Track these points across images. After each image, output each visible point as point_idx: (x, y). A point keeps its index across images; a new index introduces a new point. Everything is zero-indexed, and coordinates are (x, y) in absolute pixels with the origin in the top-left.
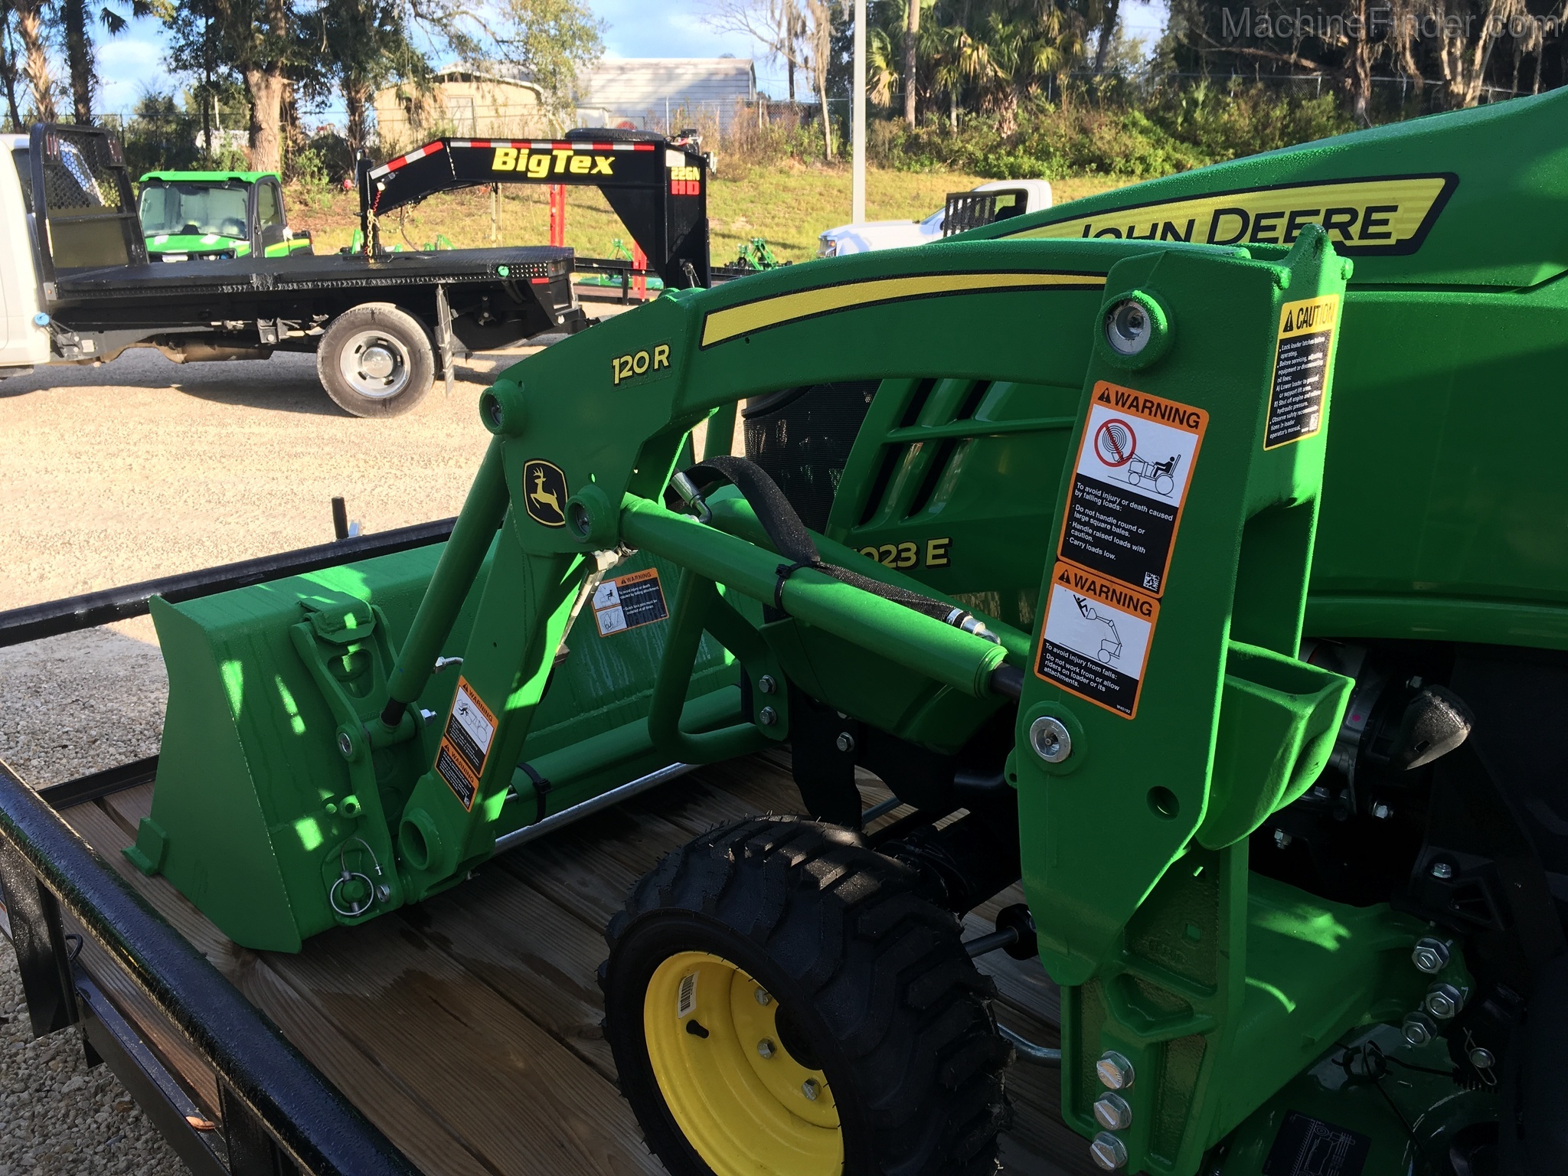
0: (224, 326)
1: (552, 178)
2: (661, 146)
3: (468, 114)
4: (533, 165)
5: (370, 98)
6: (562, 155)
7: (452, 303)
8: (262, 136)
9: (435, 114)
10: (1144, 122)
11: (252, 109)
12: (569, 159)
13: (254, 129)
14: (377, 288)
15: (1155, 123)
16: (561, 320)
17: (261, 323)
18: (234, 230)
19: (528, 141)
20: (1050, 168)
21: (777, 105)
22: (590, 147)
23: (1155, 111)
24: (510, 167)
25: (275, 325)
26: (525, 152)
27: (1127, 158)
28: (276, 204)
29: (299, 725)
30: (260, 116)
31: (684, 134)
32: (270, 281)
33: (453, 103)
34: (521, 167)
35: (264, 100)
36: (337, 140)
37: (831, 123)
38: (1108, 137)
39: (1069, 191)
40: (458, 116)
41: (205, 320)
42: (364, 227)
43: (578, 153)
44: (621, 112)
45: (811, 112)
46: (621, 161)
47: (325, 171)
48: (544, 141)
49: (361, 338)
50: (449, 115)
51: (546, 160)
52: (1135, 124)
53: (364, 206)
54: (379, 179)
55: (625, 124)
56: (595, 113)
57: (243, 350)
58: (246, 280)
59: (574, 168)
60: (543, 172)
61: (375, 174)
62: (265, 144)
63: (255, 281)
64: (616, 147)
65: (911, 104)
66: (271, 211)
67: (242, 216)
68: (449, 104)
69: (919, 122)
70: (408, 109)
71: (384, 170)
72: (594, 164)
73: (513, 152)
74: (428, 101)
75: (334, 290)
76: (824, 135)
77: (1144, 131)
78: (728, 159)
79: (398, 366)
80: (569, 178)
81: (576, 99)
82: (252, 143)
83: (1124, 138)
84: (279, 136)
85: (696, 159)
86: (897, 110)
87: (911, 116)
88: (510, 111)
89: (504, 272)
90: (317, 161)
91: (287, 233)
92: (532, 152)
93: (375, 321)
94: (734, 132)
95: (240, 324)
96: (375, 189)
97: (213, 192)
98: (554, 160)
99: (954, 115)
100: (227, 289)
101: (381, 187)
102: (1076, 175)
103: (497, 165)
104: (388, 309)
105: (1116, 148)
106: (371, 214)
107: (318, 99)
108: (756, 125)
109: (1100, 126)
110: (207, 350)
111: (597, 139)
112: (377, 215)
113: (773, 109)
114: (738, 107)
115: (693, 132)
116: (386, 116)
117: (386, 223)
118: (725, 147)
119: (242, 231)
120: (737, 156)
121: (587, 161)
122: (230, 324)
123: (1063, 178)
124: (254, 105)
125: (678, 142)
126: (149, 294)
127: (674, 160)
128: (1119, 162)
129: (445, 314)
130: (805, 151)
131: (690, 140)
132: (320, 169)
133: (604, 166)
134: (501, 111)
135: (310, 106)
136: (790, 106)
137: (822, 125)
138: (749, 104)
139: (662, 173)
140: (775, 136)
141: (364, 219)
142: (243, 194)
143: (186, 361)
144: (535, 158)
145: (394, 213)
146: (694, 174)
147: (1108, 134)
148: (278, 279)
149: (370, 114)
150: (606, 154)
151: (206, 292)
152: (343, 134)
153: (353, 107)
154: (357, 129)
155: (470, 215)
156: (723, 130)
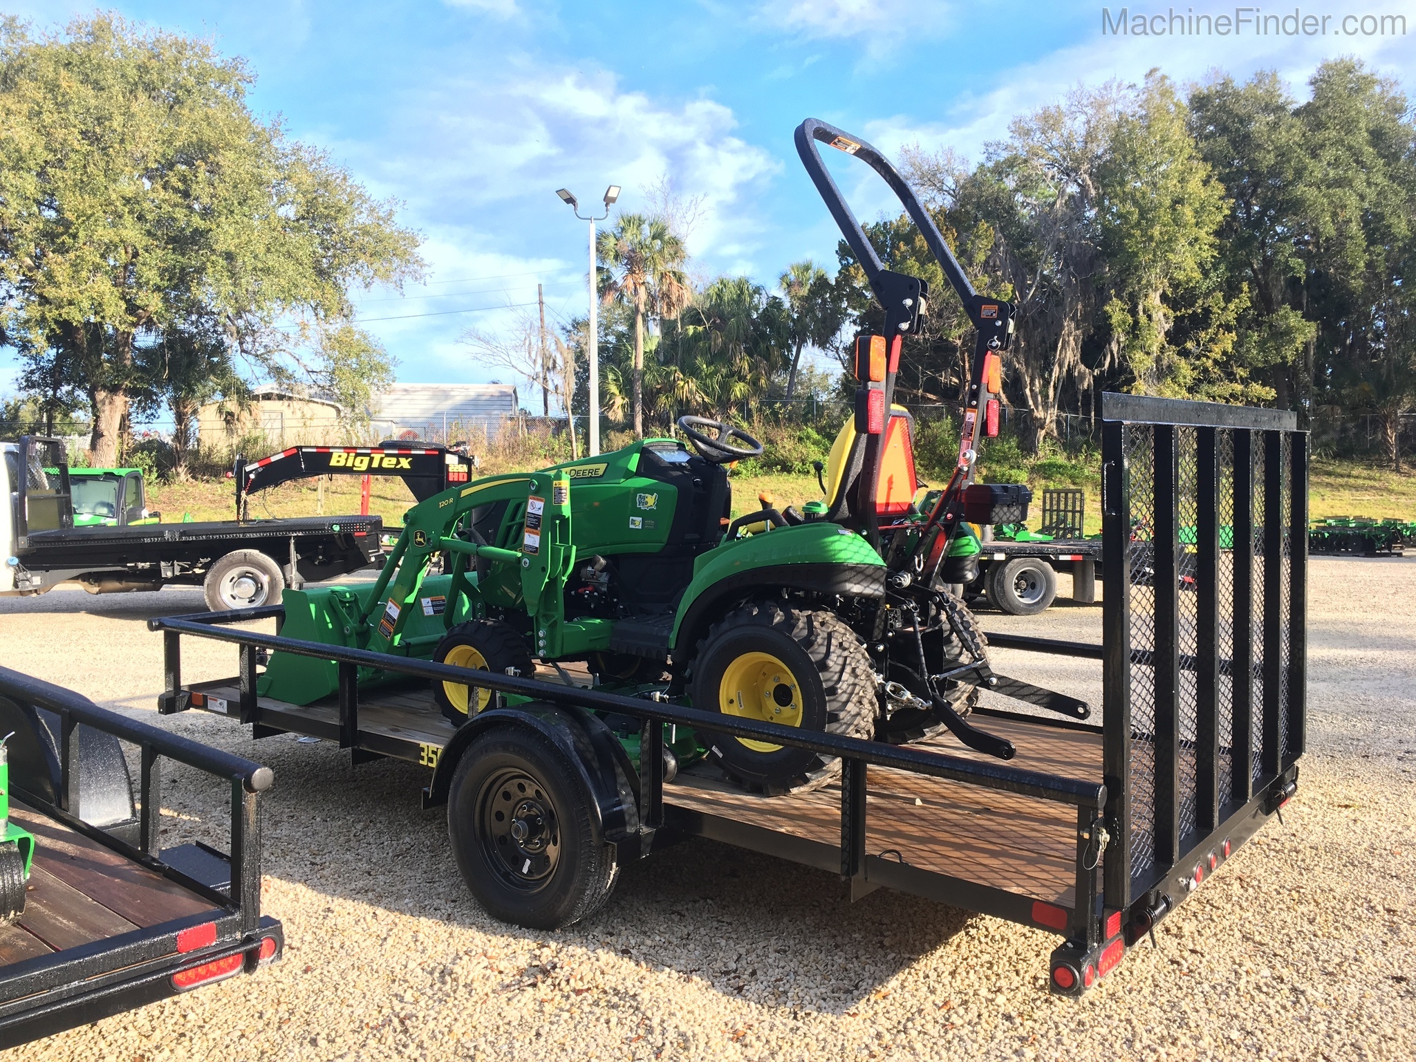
0: (136, 566)
1: (371, 471)
2: (443, 452)
3: (277, 424)
4: (357, 463)
5: (195, 412)
6: (377, 457)
7: (297, 551)
8: (102, 441)
9: (249, 425)
10: (815, 436)
11: (96, 421)
12: (382, 459)
13: (97, 435)
14: (250, 539)
15: (824, 437)
16: (373, 559)
17: (163, 564)
18: (105, 511)
19: (356, 448)
20: (746, 469)
21: (534, 420)
22: (396, 452)
23: (824, 428)
24: (342, 464)
25: (173, 565)
26: (352, 455)
27: (803, 462)
28: (138, 493)
29: (330, 626)
30: (103, 426)
31: (458, 445)
32: (177, 535)
33: (266, 416)
34: (349, 464)
35: (107, 413)
36: (162, 445)
37: (577, 434)
38: (788, 447)
39: (760, 485)
40: (269, 426)
41: (123, 562)
42: (238, 502)
43: (388, 455)
44: (404, 422)
45: (561, 425)
46: (416, 460)
47: (155, 469)
48: (365, 448)
49: (235, 572)
50: (261, 425)
51: (366, 460)
52: (808, 438)
53: (239, 489)
54: (251, 472)
55: (409, 433)
56: (384, 425)
57: (142, 584)
58: (161, 534)
59: (385, 465)
60: (364, 467)
61: (248, 468)
62: (105, 447)
63: (167, 535)
64: (413, 452)
65: (639, 420)
66: (134, 497)
67: (112, 500)
68: (263, 417)
69: (646, 433)
70: (228, 422)
71: (256, 465)
72: (398, 463)
73: (345, 455)
74: (245, 415)
75: (220, 540)
76: (571, 442)
77: (816, 443)
78: (493, 460)
79: (259, 589)
80: (381, 471)
81: (369, 414)
82: (93, 446)
83: (800, 447)
84: (118, 441)
85: (465, 460)
86: (629, 425)
87: (639, 429)
88: (315, 422)
89: (337, 528)
90: (149, 461)
91: (145, 513)
92: (358, 455)
93: (246, 561)
94: (499, 440)
95: (147, 565)
96: (247, 478)
97: (90, 483)
98: (372, 460)
99: (672, 429)
100: (147, 540)
101: (252, 476)
102: (766, 473)
103: (333, 463)
104: (255, 552)
105: (795, 454)
106: (243, 494)
107: (149, 412)
108: (517, 435)
109: (782, 439)
110: (117, 585)
111: (400, 447)
112: (248, 494)
113: (531, 422)
114: (501, 422)
115: (464, 443)
116: (207, 425)
117: (253, 499)
118: (491, 450)
119: (110, 511)
120: (501, 458)
121: (394, 460)
122: (140, 565)
123: (756, 476)
124: (98, 417)
125: (455, 449)
126: (93, 544)
127: (451, 460)
128: (798, 465)
129: (294, 556)
130: (556, 454)
131: (461, 448)
132: (150, 467)
133: (405, 463)
134: (308, 423)
135: (142, 418)
136: (543, 421)
137: (569, 434)
138: (511, 419)
139: (444, 468)
140: (532, 443)
141: (239, 497)
142: (115, 484)
143: (100, 592)
144: (359, 459)
145: (260, 493)
146: (464, 468)
147: (789, 444)
148: (183, 534)
149: (194, 425)
150: (407, 456)
151: (135, 542)
152: (168, 440)
153: (180, 418)
154: (182, 435)
155: (279, 502)
156: (490, 438)
